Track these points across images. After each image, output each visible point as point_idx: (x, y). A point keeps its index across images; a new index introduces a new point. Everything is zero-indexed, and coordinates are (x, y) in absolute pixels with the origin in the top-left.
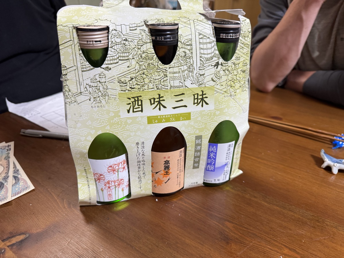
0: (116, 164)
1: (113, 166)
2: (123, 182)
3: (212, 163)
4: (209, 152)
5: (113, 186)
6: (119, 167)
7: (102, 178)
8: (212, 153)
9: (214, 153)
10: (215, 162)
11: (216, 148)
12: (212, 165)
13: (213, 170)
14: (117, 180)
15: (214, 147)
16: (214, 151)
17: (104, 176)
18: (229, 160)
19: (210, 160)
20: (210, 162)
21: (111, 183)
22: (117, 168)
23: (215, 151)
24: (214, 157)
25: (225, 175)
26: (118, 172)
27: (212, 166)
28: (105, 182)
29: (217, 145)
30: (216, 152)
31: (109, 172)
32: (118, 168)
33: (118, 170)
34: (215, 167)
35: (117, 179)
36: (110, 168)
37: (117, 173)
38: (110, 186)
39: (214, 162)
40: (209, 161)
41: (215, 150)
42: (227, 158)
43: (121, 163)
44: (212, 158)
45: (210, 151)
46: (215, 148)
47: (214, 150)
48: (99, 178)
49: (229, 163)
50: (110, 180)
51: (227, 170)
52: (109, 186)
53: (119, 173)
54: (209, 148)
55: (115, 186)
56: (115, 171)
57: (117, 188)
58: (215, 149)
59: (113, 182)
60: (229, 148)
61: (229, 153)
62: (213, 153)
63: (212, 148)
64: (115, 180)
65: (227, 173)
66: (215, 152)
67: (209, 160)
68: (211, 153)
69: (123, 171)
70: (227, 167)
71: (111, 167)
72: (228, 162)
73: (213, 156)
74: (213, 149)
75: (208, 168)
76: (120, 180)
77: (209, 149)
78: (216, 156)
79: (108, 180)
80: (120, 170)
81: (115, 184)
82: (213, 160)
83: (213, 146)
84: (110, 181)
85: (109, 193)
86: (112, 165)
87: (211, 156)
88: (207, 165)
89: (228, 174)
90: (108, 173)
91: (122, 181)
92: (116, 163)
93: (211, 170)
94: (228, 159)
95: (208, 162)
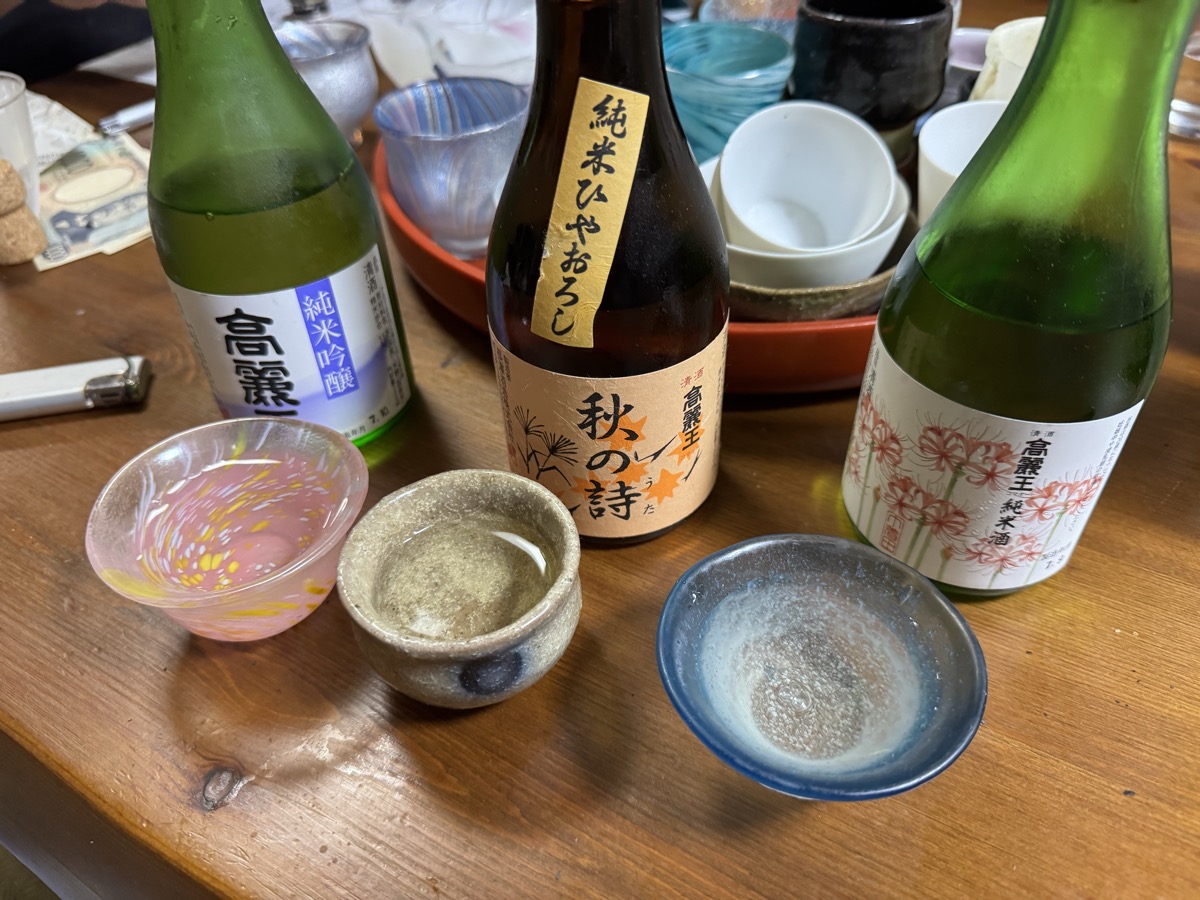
0: (960, 436)
1: (948, 434)
2: (961, 528)
3: (338, 360)
4: (309, 324)
5: (915, 508)
6: (968, 456)
7: (893, 450)
8: (323, 322)
9: (330, 321)
10: (346, 352)
11: (328, 299)
12: (343, 370)
13: (352, 386)
14: (940, 501)
15: (321, 295)
16: (327, 313)
17: (901, 450)
18: (387, 325)
19: (325, 352)
20: (328, 363)
21: (912, 491)
22: (960, 453)
23: (328, 310)
24: (337, 335)
25: (396, 385)
26: (958, 470)
27: (343, 373)
28: (895, 476)
29: (328, 283)
30: (333, 311)
31: (922, 448)
32: (964, 455)
33: (960, 466)
34: (352, 369)
35: (941, 498)
36: (932, 435)
37: (949, 474)
38: (907, 501)
39: (343, 356)
40: (324, 361)
41: (330, 306)
42: (380, 320)
43: (988, 449)
44: (329, 342)
45: (313, 319)
46: (324, 298)
47: (325, 308)
48: (885, 446)
49: (393, 335)
50: (915, 480)
51: (395, 365)
52: (902, 499)
53: (962, 480)
54: (303, 307)
55: (924, 518)
56: (949, 462)
57: (926, 529)
58: (326, 305)
59: (920, 495)
60: (372, 276)
61: (378, 295)
62: (326, 323)
63: (314, 303)
64: (933, 493)
65: (399, 375)
66: (330, 316)
67: (323, 356)
68: (320, 325)
69: (978, 483)
70: (391, 352)
71: (939, 432)
72: (387, 332)
73: (330, 336)
74: (321, 305)
75: (332, 386)
76: (951, 508)
77: (304, 314)
78: (339, 329)
79: (908, 474)
80: (970, 473)
81: (927, 510)
82: (336, 350)
83: (314, 296)
84: (913, 484)
85: (891, 524)
86: (946, 429)
87: (324, 339)
88: (324, 379)
89: (402, 376)
90: (918, 451)
91: (961, 519)
92: (963, 432)
93: (344, 388)
94: (384, 320)
95: (323, 366)
